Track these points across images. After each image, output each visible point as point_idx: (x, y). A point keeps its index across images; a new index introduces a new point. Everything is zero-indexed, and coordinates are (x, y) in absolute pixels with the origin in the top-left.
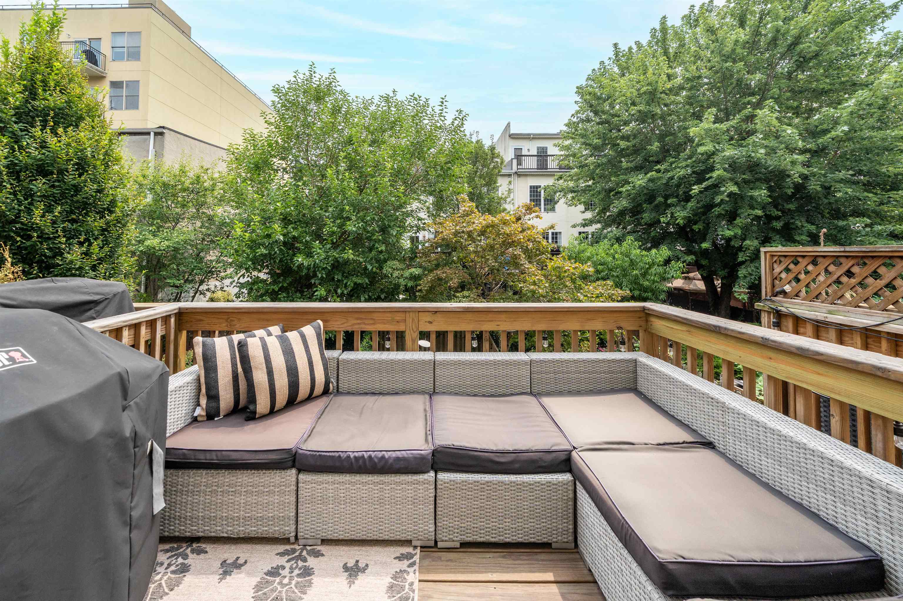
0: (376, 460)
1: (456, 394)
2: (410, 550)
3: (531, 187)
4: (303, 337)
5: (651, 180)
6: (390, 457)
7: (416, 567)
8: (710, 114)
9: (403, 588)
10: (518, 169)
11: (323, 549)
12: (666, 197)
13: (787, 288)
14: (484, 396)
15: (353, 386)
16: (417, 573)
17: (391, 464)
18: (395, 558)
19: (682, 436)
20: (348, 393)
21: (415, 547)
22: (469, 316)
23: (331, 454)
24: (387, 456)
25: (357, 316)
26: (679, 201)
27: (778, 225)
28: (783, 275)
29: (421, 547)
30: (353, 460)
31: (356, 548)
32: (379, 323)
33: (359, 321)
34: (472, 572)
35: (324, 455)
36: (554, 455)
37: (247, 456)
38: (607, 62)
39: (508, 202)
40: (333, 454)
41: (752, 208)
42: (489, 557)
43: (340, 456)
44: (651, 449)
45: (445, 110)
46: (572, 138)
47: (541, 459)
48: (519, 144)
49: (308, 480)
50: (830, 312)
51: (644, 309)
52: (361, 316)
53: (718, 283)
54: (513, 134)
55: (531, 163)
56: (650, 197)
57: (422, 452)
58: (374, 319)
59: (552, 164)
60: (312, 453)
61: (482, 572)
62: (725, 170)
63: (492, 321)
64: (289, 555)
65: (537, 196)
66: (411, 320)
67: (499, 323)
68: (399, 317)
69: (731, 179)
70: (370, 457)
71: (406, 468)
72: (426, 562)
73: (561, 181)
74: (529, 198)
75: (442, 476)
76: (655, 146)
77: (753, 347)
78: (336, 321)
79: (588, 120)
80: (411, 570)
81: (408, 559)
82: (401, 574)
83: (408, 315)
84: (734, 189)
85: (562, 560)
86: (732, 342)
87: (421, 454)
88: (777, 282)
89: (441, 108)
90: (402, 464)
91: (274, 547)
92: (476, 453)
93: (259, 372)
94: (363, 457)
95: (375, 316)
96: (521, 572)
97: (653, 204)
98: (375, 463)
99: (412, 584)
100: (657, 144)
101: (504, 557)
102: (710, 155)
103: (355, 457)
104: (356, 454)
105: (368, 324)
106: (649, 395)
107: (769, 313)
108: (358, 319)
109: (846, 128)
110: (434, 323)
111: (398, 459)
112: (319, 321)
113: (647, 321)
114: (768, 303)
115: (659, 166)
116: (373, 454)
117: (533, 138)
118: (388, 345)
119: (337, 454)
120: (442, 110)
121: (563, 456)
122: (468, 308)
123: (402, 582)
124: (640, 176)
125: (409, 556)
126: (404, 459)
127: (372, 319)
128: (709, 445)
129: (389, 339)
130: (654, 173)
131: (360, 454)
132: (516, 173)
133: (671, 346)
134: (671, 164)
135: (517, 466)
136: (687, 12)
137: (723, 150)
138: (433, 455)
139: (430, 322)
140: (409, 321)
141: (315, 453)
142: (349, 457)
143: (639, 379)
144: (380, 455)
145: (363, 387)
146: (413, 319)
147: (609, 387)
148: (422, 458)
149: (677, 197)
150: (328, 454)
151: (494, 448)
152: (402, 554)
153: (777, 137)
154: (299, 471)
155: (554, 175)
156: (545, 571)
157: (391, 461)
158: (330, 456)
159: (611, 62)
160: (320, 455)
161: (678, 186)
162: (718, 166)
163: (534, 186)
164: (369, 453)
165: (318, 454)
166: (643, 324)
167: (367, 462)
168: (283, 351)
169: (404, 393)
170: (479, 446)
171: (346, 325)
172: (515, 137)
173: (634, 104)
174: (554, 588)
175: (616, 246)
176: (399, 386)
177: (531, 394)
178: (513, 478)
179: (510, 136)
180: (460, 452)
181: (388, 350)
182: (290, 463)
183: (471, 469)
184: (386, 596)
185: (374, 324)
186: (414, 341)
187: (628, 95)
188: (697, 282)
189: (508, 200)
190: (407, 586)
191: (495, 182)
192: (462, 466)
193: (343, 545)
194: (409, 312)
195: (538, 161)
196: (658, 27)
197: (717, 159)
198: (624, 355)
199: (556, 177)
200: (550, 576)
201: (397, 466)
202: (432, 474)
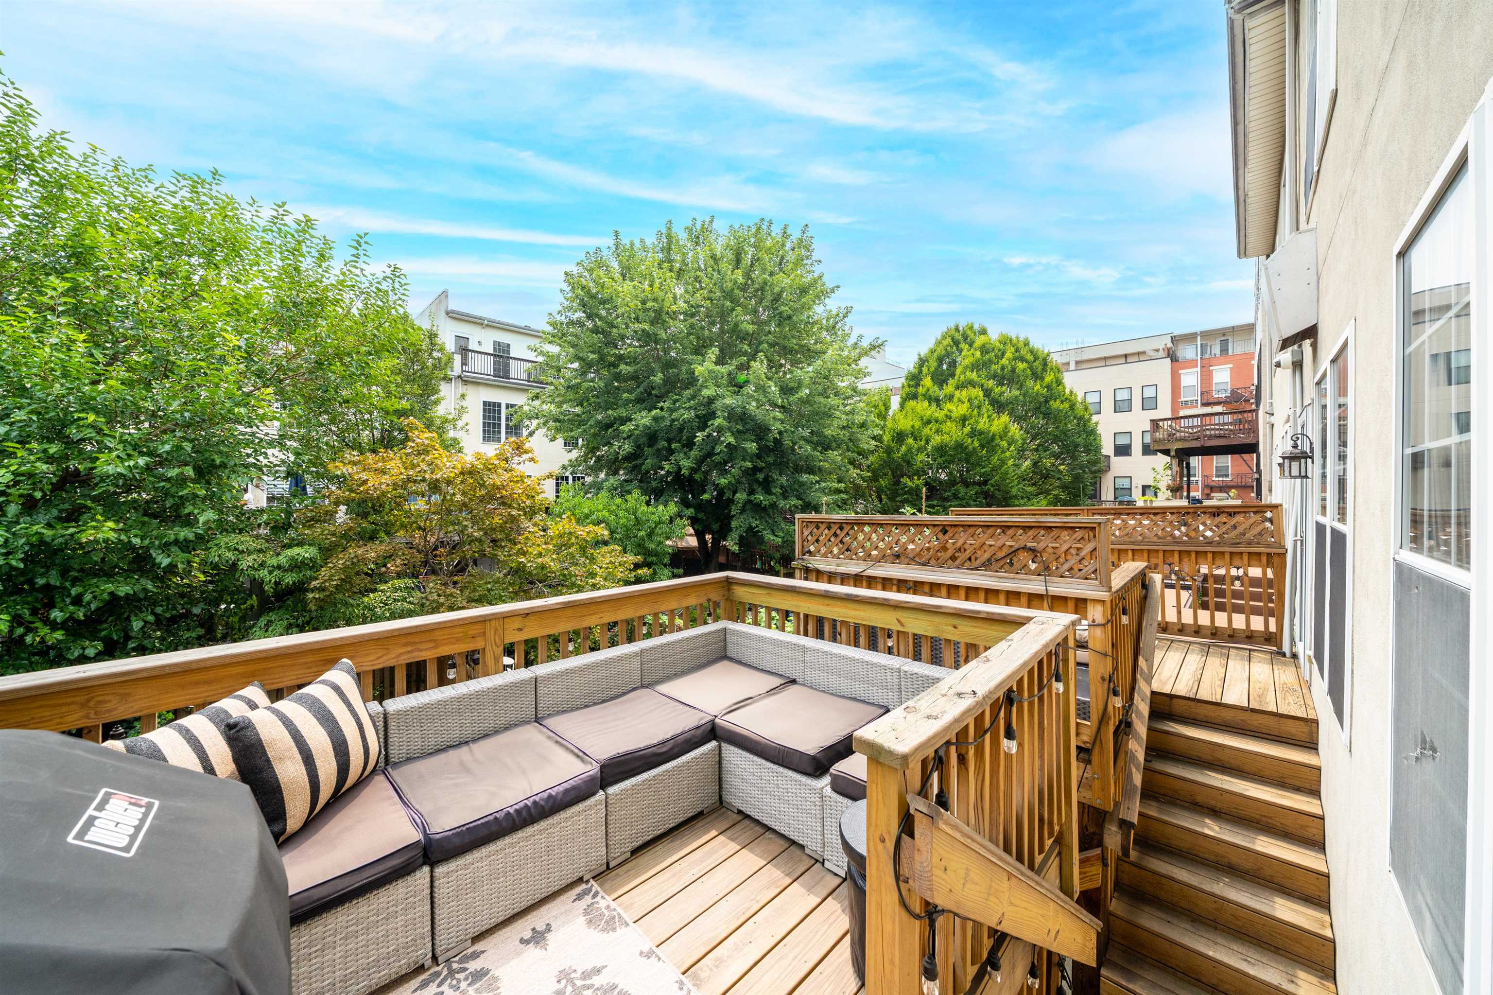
0: (542, 803)
1: (564, 712)
2: (584, 886)
3: (485, 403)
4: (337, 689)
5: (656, 419)
6: (557, 793)
7: (602, 893)
8: (713, 353)
9: (602, 915)
10: (462, 371)
11: (478, 947)
12: (669, 441)
13: (812, 548)
14: (595, 704)
15: (416, 747)
16: (607, 897)
17: (561, 800)
18: (574, 901)
19: (778, 681)
20: (409, 760)
21: (587, 882)
22: (569, 612)
23: (482, 821)
24: (554, 794)
25: (404, 640)
26: (683, 446)
27: (760, 476)
28: (810, 538)
29: (593, 878)
30: (515, 816)
31: (520, 922)
32: (443, 645)
33: (409, 648)
34: (654, 867)
35: (475, 826)
36: (703, 728)
37: (346, 882)
38: (605, 252)
39: (458, 427)
40: (486, 819)
41: (744, 460)
42: (659, 848)
43: (496, 818)
44: (765, 697)
45: (363, 258)
46: (560, 346)
47: (694, 736)
48: (464, 330)
49: (450, 869)
50: (838, 565)
51: (727, 578)
52: (412, 640)
53: (708, 537)
54: (452, 312)
55: (484, 366)
56: (652, 437)
57: (591, 773)
58: (436, 640)
59: (517, 371)
60: (455, 831)
61: (662, 862)
62: (724, 418)
63: (594, 614)
64: (433, 981)
65: (494, 419)
66: (493, 632)
67: (600, 615)
68: (474, 630)
69: (729, 429)
70: (535, 802)
71: (577, 797)
72: (607, 885)
73: (537, 403)
74: (481, 421)
75: (612, 790)
76: (658, 378)
77: (817, 599)
78: (368, 654)
79: (580, 323)
80: (598, 899)
81: (588, 894)
82: (591, 908)
83: (488, 624)
84: (731, 440)
85: (716, 818)
86: (803, 597)
87: (591, 776)
88: (805, 543)
89: (355, 252)
90: (573, 794)
91: (406, 986)
92: (641, 753)
93: (289, 763)
94: (526, 806)
95: (438, 635)
96: (691, 843)
97: (655, 447)
98: (542, 806)
99: (608, 907)
100: (660, 375)
101: (672, 841)
102: (711, 401)
103: (517, 811)
104: (517, 807)
105: (426, 649)
106: (739, 658)
107: (800, 569)
108: (406, 645)
109: (807, 391)
110: (525, 630)
111: (567, 791)
112: (345, 660)
113: (729, 590)
114: (800, 561)
115: (661, 404)
116: (537, 798)
117: (487, 325)
118: (451, 674)
119: (491, 818)
120: (357, 256)
121: (709, 727)
122: (569, 602)
123: (597, 911)
124: (644, 413)
125: (586, 892)
126: (574, 788)
127: (431, 641)
128: (793, 682)
129: (454, 666)
130: (658, 411)
131: (522, 804)
132: (459, 377)
133: (750, 609)
134: (675, 402)
135: (676, 750)
136: (689, 224)
137: (723, 397)
138: (601, 772)
139: (520, 630)
140: (490, 633)
141: (459, 830)
142: (508, 813)
143: (729, 645)
144: (545, 795)
145: (432, 742)
146: (496, 630)
147: (704, 660)
148: (592, 779)
149: (679, 442)
150: (479, 822)
151: (655, 742)
152: (579, 894)
153: (765, 392)
154: (433, 865)
155: (527, 390)
156: (709, 831)
157: (559, 797)
158: (482, 824)
159: (610, 253)
160: (467, 829)
161: (681, 430)
162: (719, 413)
163: (490, 403)
164: (531, 800)
165: (464, 828)
166: (726, 593)
167: (533, 810)
168: (318, 719)
169: (496, 732)
170: (642, 745)
171: (385, 658)
172: (454, 316)
173: (637, 319)
174: (721, 838)
175: (618, 501)
176: (489, 725)
177: (643, 686)
178: (674, 763)
179: (447, 313)
180: (627, 757)
181: (453, 681)
182: (421, 860)
183: (641, 769)
184: (591, 930)
185: (436, 647)
186: (497, 660)
187: (632, 305)
188: (689, 538)
189: (460, 424)
190: (605, 911)
191: (436, 391)
192: (632, 770)
193: (500, 929)
194: (490, 620)
195: (494, 364)
196: (664, 231)
197: (718, 404)
198: (712, 627)
199: (530, 395)
200: (714, 833)
201: (568, 799)
202: (601, 792)
